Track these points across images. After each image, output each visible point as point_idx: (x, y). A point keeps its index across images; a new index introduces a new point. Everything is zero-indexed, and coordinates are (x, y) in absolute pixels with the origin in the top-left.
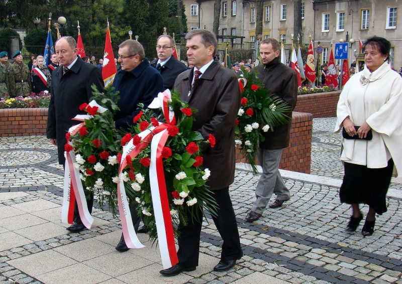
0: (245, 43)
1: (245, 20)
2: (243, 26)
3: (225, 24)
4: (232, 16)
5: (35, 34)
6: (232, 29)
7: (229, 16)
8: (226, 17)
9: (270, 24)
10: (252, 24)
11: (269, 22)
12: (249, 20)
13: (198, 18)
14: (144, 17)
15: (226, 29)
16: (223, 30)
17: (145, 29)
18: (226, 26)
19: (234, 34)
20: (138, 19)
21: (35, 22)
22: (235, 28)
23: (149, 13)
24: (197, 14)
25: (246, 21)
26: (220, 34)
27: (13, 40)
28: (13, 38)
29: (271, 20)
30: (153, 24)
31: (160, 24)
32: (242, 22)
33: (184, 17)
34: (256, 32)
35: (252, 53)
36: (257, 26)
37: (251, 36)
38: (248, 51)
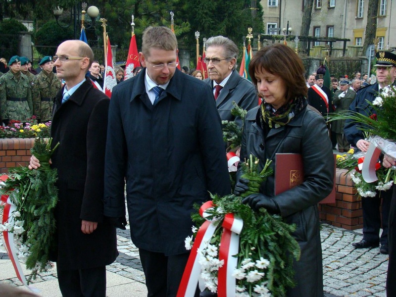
0: (349, 49)
1: (349, 14)
2: (345, 23)
3: (318, 20)
4: (329, 8)
5: (50, 28)
6: (328, 27)
7: (324, 8)
8: (320, 9)
9: (387, 20)
10: (359, 19)
11: (385, 17)
12: (354, 14)
13: (277, 10)
14: (209, 10)
15: (319, 27)
16: (315, 28)
17: (209, 27)
18: (319, 24)
19: (331, 35)
20: (200, 12)
21: (55, 12)
22: (332, 26)
23: (215, 4)
24: (277, 4)
25: (351, 16)
26: (310, 34)
27: (23, 37)
28: (24, 34)
29: (388, 14)
30: (222, 20)
31: (231, 20)
32: (344, 17)
33: (259, 8)
34: (367, 32)
35: (362, 64)
36: (368, 23)
37: (356, 38)
38: (356, 60)
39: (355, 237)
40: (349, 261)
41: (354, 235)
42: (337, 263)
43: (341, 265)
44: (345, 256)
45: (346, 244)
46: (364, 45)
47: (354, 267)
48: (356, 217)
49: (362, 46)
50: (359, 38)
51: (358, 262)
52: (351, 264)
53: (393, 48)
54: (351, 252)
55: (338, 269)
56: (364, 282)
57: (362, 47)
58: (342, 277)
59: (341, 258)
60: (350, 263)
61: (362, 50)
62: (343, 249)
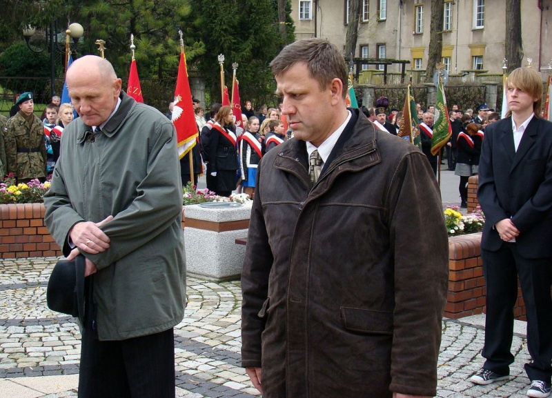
1: (404, 28)
2: (400, 40)
3: (365, 36)
4: (379, 21)
6: (378, 45)
7: (372, 21)
8: (367, 23)
9: (453, 35)
10: (418, 35)
11: (450, 31)
12: (411, 28)
13: (313, 24)
15: (366, 45)
16: (362, 46)
18: (367, 41)
19: (382, 55)
22: (384, 44)
24: (311, 17)
25: (407, 31)
26: (357, 55)
29: (455, 28)
32: (399, 32)
33: (291, 23)
34: (430, 52)
35: (427, 92)
36: (431, 40)
37: (414, 59)
38: (419, 88)
39: (462, 329)
40: (462, 364)
41: (460, 326)
42: (448, 368)
43: (453, 369)
44: (455, 357)
45: (453, 339)
46: (428, 69)
47: (471, 372)
48: (460, 302)
49: (425, 69)
50: (418, 60)
51: (474, 364)
52: (465, 368)
53: (465, 72)
54: (462, 351)
55: (449, 375)
56: (488, 393)
57: (425, 71)
58: (457, 387)
59: (450, 360)
60: (463, 366)
61: (425, 74)
62: (450, 346)
